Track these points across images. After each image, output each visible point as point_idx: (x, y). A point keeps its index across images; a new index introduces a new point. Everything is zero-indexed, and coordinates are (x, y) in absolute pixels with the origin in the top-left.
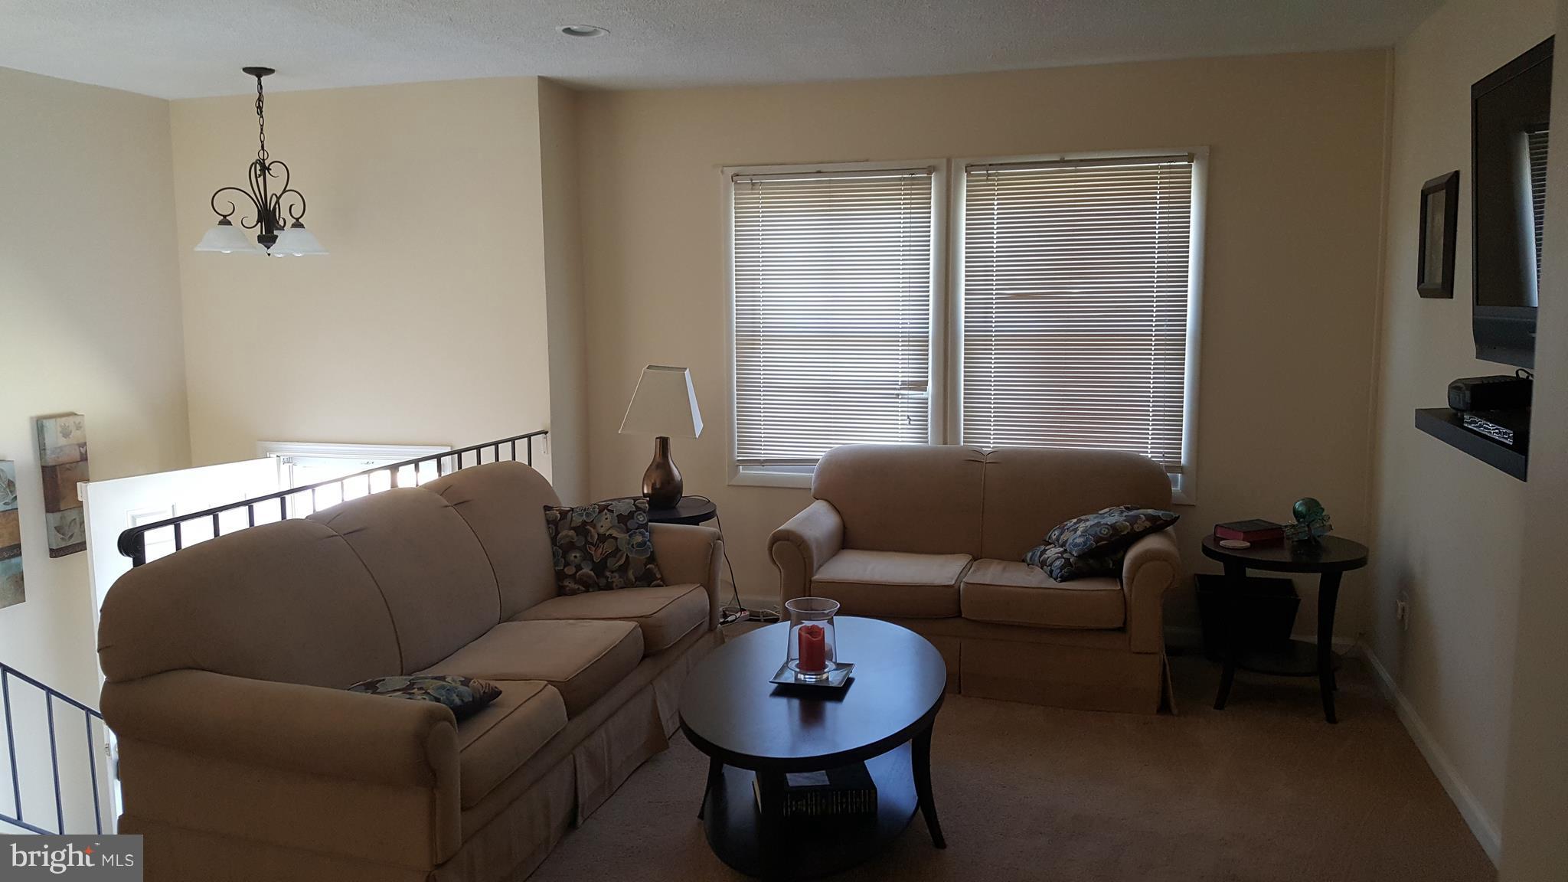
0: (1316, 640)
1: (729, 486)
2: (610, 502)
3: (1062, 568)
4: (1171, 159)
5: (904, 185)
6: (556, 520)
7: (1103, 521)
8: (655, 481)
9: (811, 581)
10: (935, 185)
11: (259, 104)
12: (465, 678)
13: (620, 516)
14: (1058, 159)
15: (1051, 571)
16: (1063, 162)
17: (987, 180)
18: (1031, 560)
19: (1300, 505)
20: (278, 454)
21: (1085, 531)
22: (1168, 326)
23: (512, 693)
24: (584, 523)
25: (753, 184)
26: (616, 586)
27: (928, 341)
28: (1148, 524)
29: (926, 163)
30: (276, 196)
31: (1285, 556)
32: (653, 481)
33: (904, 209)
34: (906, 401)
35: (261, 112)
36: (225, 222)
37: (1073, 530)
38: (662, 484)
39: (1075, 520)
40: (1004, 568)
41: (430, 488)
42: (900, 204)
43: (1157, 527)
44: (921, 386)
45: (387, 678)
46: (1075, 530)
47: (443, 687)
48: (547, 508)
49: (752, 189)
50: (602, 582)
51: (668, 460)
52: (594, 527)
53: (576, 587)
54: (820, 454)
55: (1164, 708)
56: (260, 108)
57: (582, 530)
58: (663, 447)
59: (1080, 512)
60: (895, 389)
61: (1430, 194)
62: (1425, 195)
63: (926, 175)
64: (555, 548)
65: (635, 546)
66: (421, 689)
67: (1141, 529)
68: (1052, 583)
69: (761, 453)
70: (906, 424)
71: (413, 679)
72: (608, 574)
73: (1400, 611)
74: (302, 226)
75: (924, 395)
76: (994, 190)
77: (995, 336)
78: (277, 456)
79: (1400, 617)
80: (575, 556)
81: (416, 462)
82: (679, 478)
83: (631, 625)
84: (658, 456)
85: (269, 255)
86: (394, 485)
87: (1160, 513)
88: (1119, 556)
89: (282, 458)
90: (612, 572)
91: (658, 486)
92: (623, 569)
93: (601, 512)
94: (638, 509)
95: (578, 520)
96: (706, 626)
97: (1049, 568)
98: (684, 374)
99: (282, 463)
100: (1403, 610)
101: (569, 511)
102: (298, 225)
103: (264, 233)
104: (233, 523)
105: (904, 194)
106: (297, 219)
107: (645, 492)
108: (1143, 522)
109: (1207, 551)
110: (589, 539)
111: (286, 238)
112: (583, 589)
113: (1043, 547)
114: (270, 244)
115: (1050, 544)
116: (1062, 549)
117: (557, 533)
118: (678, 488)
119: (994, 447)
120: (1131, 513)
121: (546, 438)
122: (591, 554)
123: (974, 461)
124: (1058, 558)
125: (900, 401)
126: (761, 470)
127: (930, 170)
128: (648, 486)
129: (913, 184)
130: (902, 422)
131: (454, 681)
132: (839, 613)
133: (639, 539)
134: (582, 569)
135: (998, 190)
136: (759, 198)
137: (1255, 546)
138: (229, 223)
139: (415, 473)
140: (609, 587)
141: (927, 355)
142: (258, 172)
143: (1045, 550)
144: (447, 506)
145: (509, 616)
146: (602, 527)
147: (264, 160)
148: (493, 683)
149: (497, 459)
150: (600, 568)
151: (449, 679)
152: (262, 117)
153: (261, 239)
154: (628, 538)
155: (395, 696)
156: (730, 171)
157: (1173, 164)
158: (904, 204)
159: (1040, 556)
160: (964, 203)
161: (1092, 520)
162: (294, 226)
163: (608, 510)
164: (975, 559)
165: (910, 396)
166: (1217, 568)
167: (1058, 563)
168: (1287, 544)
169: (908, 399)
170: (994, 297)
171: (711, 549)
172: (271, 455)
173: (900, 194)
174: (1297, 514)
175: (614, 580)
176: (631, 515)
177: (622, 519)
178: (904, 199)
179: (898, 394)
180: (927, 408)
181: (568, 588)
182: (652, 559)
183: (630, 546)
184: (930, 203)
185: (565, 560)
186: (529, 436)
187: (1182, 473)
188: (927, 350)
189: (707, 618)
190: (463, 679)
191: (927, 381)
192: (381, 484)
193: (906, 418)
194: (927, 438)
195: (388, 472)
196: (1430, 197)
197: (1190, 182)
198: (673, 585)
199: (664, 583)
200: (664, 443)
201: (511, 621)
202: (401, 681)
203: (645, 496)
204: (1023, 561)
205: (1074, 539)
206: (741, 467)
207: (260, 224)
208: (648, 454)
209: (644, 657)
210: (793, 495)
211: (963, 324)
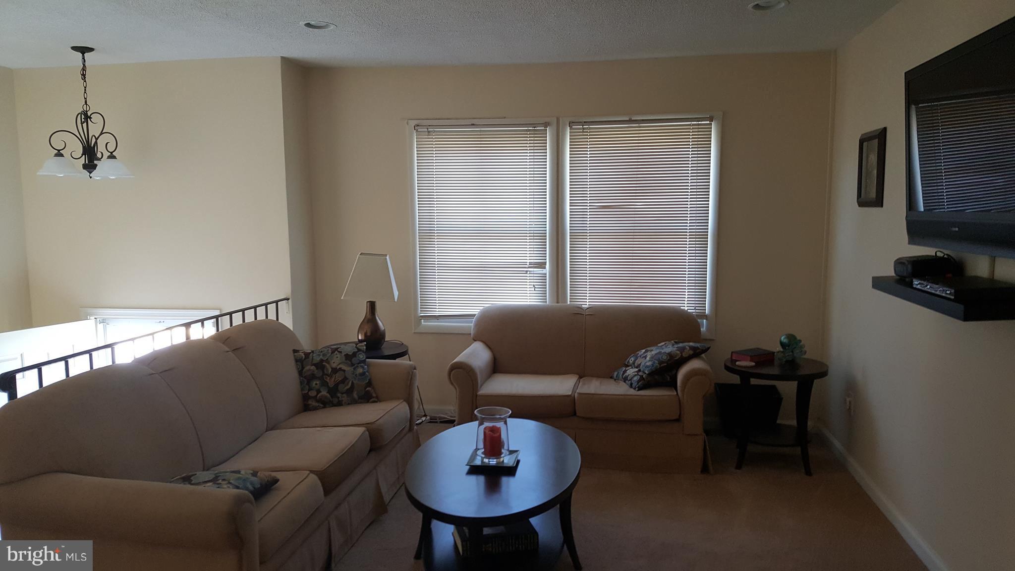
0: (796, 424)
1: (414, 333)
2: (339, 346)
3: (638, 381)
4: (698, 119)
5: (529, 134)
6: (302, 360)
7: (663, 351)
8: (367, 331)
9: (477, 395)
10: (550, 135)
11: (83, 72)
12: (253, 471)
13: (347, 356)
14: (628, 119)
15: (631, 384)
16: (630, 121)
17: (583, 132)
18: (617, 376)
19: (785, 338)
20: (96, 317)
21: (652, 357)
22: (697, 226)
23: (286, 480)
24: (322, 361)
25: (429, 132)
26: (345, 403)
27: (546, 236)
28: (691, 352)
29: (542, 121)
30: (95, 137)
31: (775, 371)
32: (365, 331)
33: (530, 150)
34: (532, 275)
35: (85, 78)
36: (59, 154)
37: (644, 357)
38: (372, 333)
39: (644, 351)
40: (601, 383)
41: (214, 338)
42: (527, 147)
43: (696, 354)
44: (542, 265)
45: (198, 473)
46: (645, 357)
47: (239, 479)
48: (295, 351)
49: (428, 135)
50: (335, 401)
51: (375, 317)
52: (329, 363)
53: (317, 404)
54: (476, 311)
55: (705, 470)
56: (84, 75)
57: (320, 365)
58: (372, 308)
59: (647, 345)
60: (525, 268)
61: (865, 142)
62: (861, 142)
63: (543, 128)
64: (302, 378)
65: (358, 375)
66: (224, 480)
67: (687, 356)
68: (632, 392)
69: (436, 311)
70: (532, 291)
71: (217, 474)
72: (339, 395)
73: (848, 404)
74: (114, 157)
75: (544, 271)
76: (587, 138)
77: (589, 233)
78: (95, 318)
79: (848, 408)
80: (315, 383)
81: (202, 321)
82: (383, 329)
83: (361, 430)
84: (368, 314)
85: (91, 177)
86: (188, 337)
87: (698, 345)
88: (674, 372)
89: (98, 319)
90: (342, 394)
91: (369, 334)
92: (350, 392)
93: (333, 352)
94: (359, 350)
95: (317, 359)
96: (407, 429)
97: (630, 382)
98: (386, 259)
99: (98, 323)
100: (850, 402)
101: (310, 353)
102: (111, 156)
103: (87, 162)
104: (79, 367)
105: (529, 140)
106: (112, 153)
107: (360, 338)
108: (688, 351)
109: (727, 368)
110: (325, 371)
111: (104, 166)
112: (322, 406)
113: (624, 369)
114: (91, 170)
115: (629, 366)
116: (637, 370)
117: (303, 368)
118: (383, 335)
119: (589, 305)
120: (679, 346)
121: (288, 303)
122: (327, 382)
123: (578, 313)
124: (635, 375)
125: (528, 275)
126: (436, 322)
127: (546, 125)
128: (362, 335)
129: (536, 134)
130: (529, 289)
131: (246, 473)
132: (510, 417)
133: (360, 370)
134: (320, 392)
135: (590, 138)
136: (433, 141)
137: (759, 364)
138: (62, 155)
139: (202, 328)
140: (340, 404)
141: (546, 245)
142: (83, 120)
143: (625, 371)
144: (228, 351)
145: (273, 427)
146: (334, 363)
147: (87, 111)
148: (274, 474)
149: (256, 318)
150: (333, 391)
151: (243, 472)
152: (85, 81)
153: (85, 167)
154: (353, 370)
155: (208, 486)
156: (413, 123)
157: (700, 123)
158: (529, 147)
159: (623, 374)
160: (568, 146)
161: (654, 351)
162: (109, 157)
163: (338, 351)
164: (580, 377)
165: (535, 272)
166: (736, 379)
167: (635, 378)
168: (776, 362)
169: (534, 274)
170: (588, 208)
171: (409, 376)
172: (91, 318)
173: (527, 140)
174: (782, 344)
175: (343, 399)
176: (354, 354)
177: (347, 357)
178: (530, 143)
179: (527, 271)
180: (546, 279)
181: (311, 406)
182: (370, 384)
183: (354, 375)
184: (546, 146)
185: (309, 386)
186: (277, 302)
187: (706, 319)
188: (546, 242)
189: (408, 423)
190: (252, 472)
191: (546, 262)
192: (178, 337)
193: (532, 286)
194: (546, 299)
195: (184, 328)
196: (865, 144)
197: (711, 134)
198: (383, 401)
199: (378, 400)
200: (372, 306)
201: (274, 430)
202: (208, 475)
203: (360, 341)
204: (611, 378)
205: (646, 363)
206: (422, 320)
207: (84, 156)
208: (362, 312)
209: (370, 451)
210: (461, 339)
211: (568, 225)
